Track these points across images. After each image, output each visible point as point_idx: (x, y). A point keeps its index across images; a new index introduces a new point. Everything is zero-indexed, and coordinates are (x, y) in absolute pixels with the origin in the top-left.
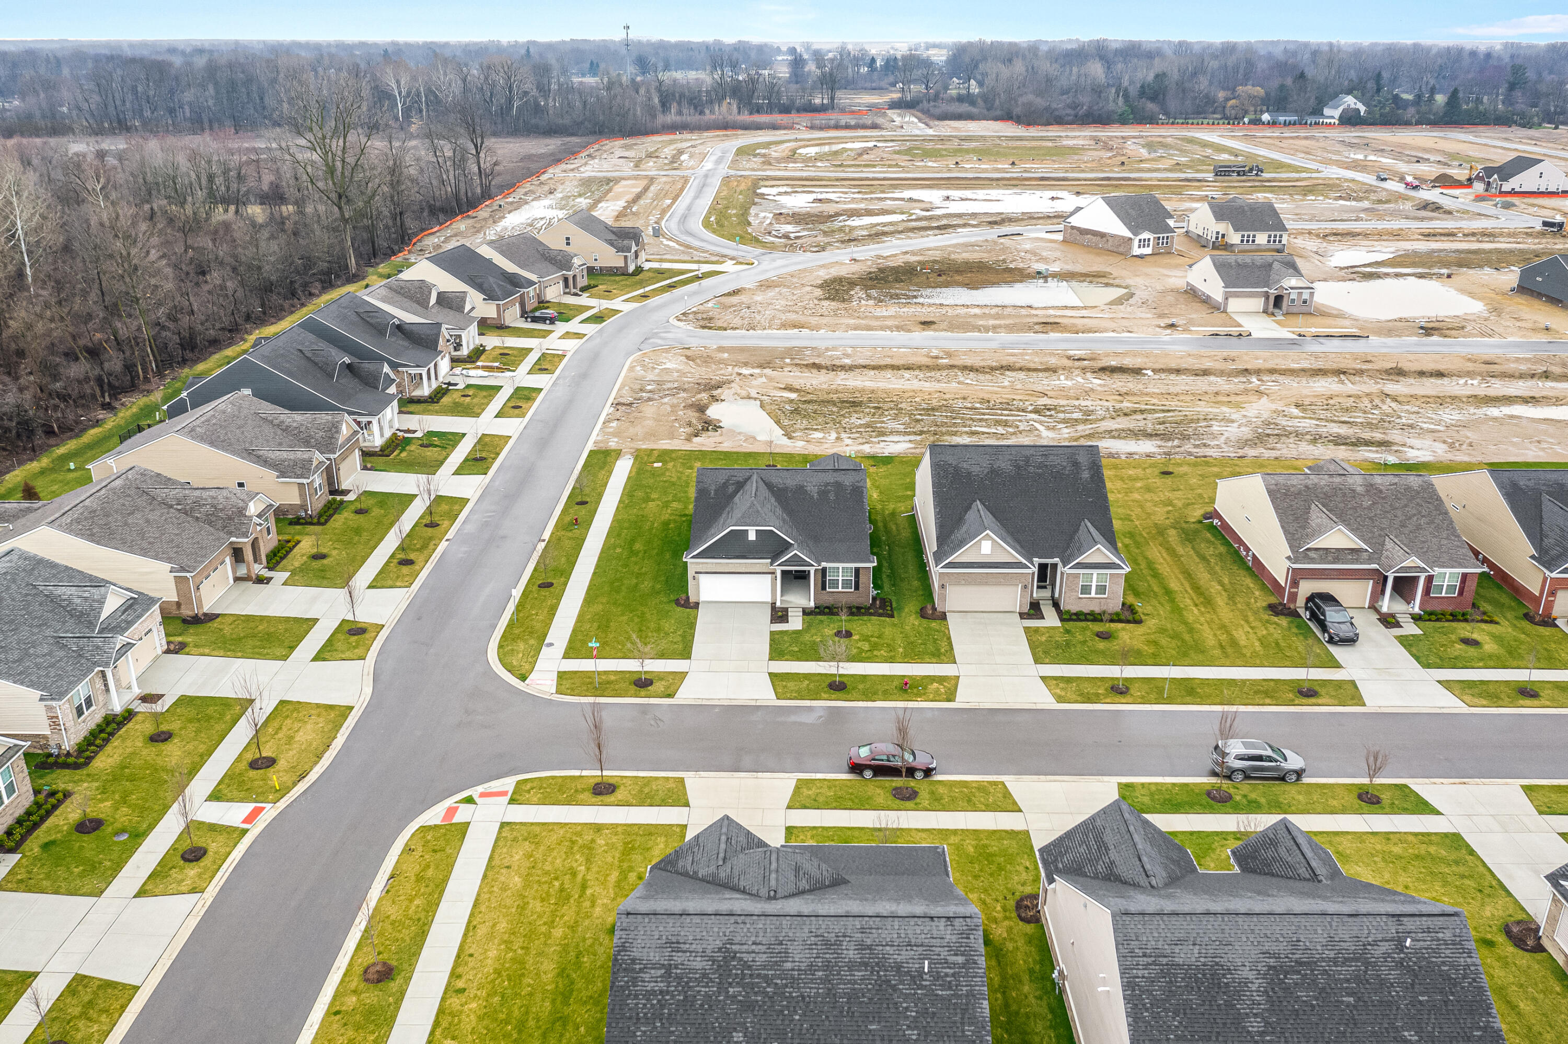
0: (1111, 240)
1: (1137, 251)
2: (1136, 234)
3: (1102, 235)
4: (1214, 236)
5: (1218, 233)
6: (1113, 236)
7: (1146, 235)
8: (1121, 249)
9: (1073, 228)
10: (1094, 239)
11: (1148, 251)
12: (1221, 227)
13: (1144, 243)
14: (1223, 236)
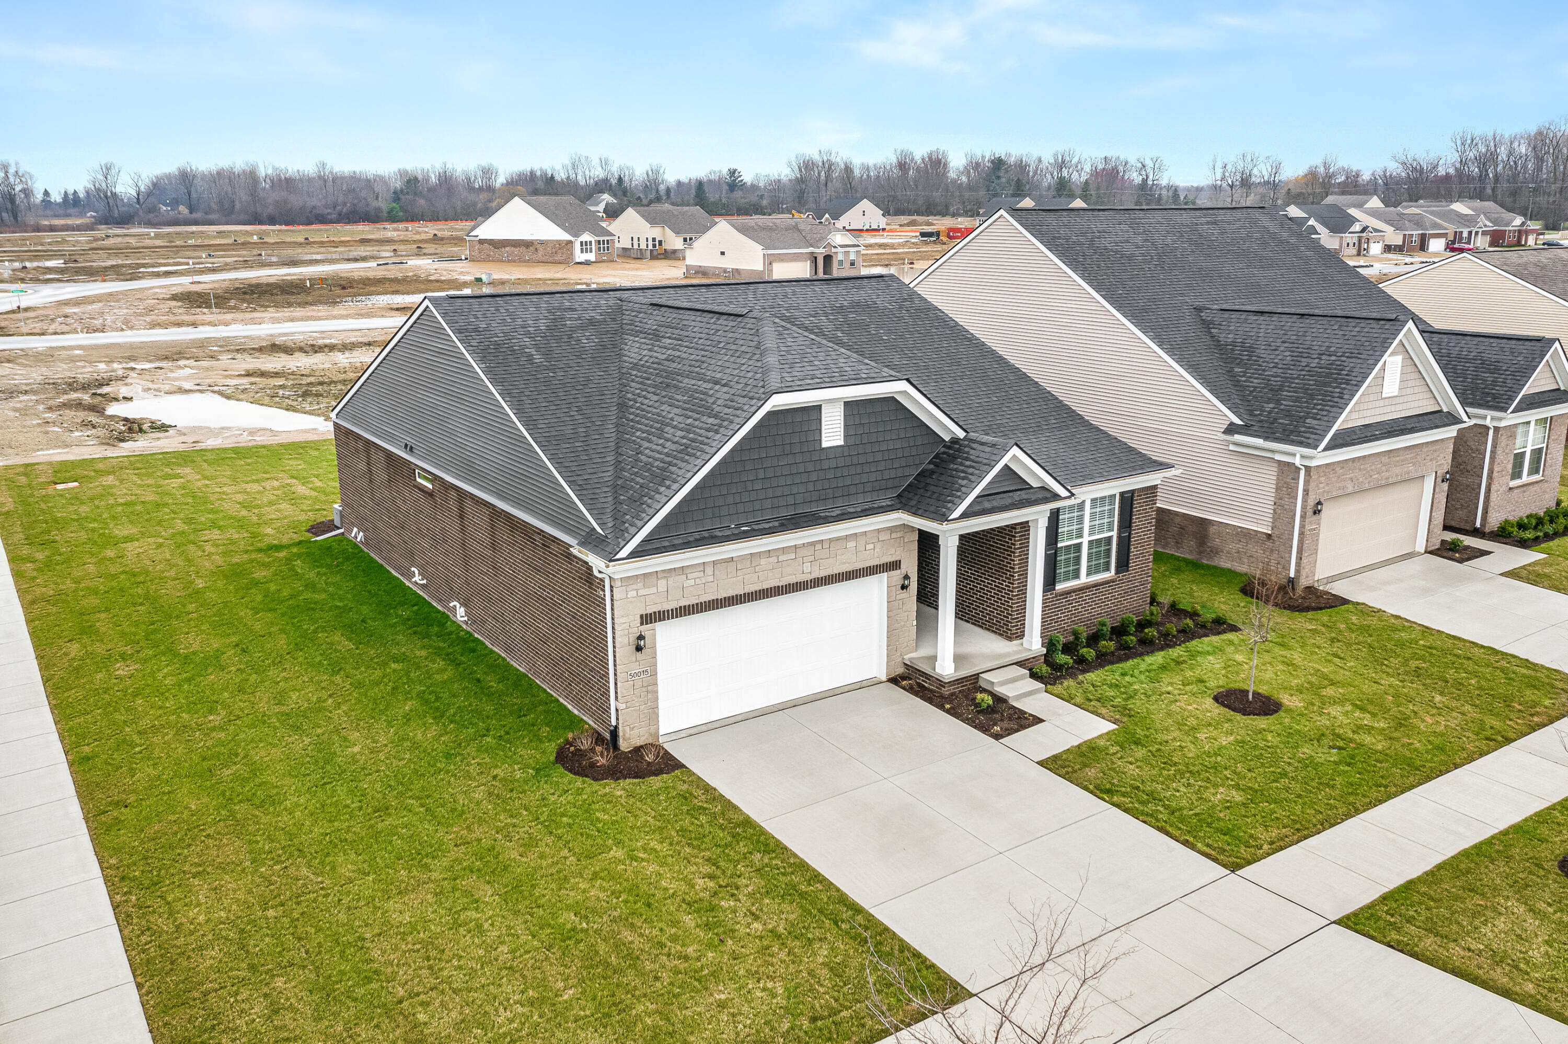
0: (540, 248)
1: (580, 257)
2: (576, 235)
3: (527, 244)
4: (650, 243)
5: (654, 240)
6: (542, 243)
7: (586, 237)
8: (558, 258)
9: (482, 242)
10: (516, 251)
11: (591, 257)
12: (656, 232)
13: (585, 247)
14: (660, 242)
